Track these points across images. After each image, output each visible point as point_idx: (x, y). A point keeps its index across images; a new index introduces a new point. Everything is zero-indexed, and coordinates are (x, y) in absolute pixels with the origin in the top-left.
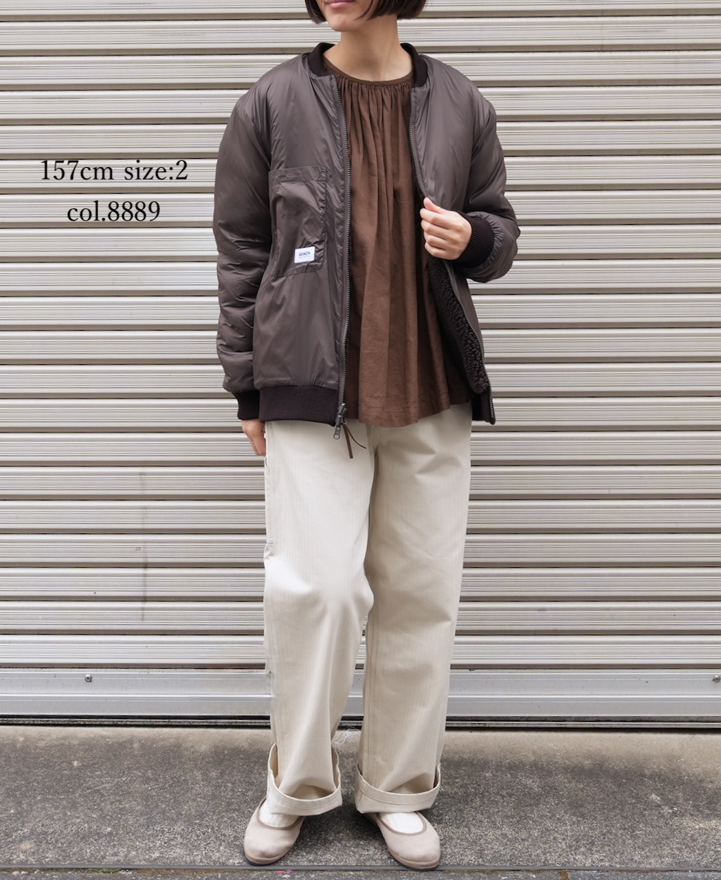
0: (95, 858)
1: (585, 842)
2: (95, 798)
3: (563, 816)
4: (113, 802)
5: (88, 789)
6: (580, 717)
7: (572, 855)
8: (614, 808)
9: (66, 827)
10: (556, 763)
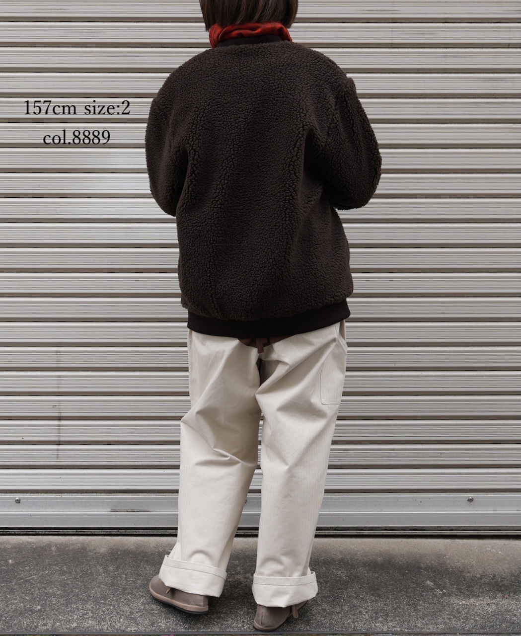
0: (31, 628)
1: (382, 614)
2: (27, 586)
3: (365, 596)
4: (40, 589)
5: (21, 579)
6: (373, 527)
7: (373, 623)
8: (401, 590)
9: (7, 606)
10: (357, 559)
